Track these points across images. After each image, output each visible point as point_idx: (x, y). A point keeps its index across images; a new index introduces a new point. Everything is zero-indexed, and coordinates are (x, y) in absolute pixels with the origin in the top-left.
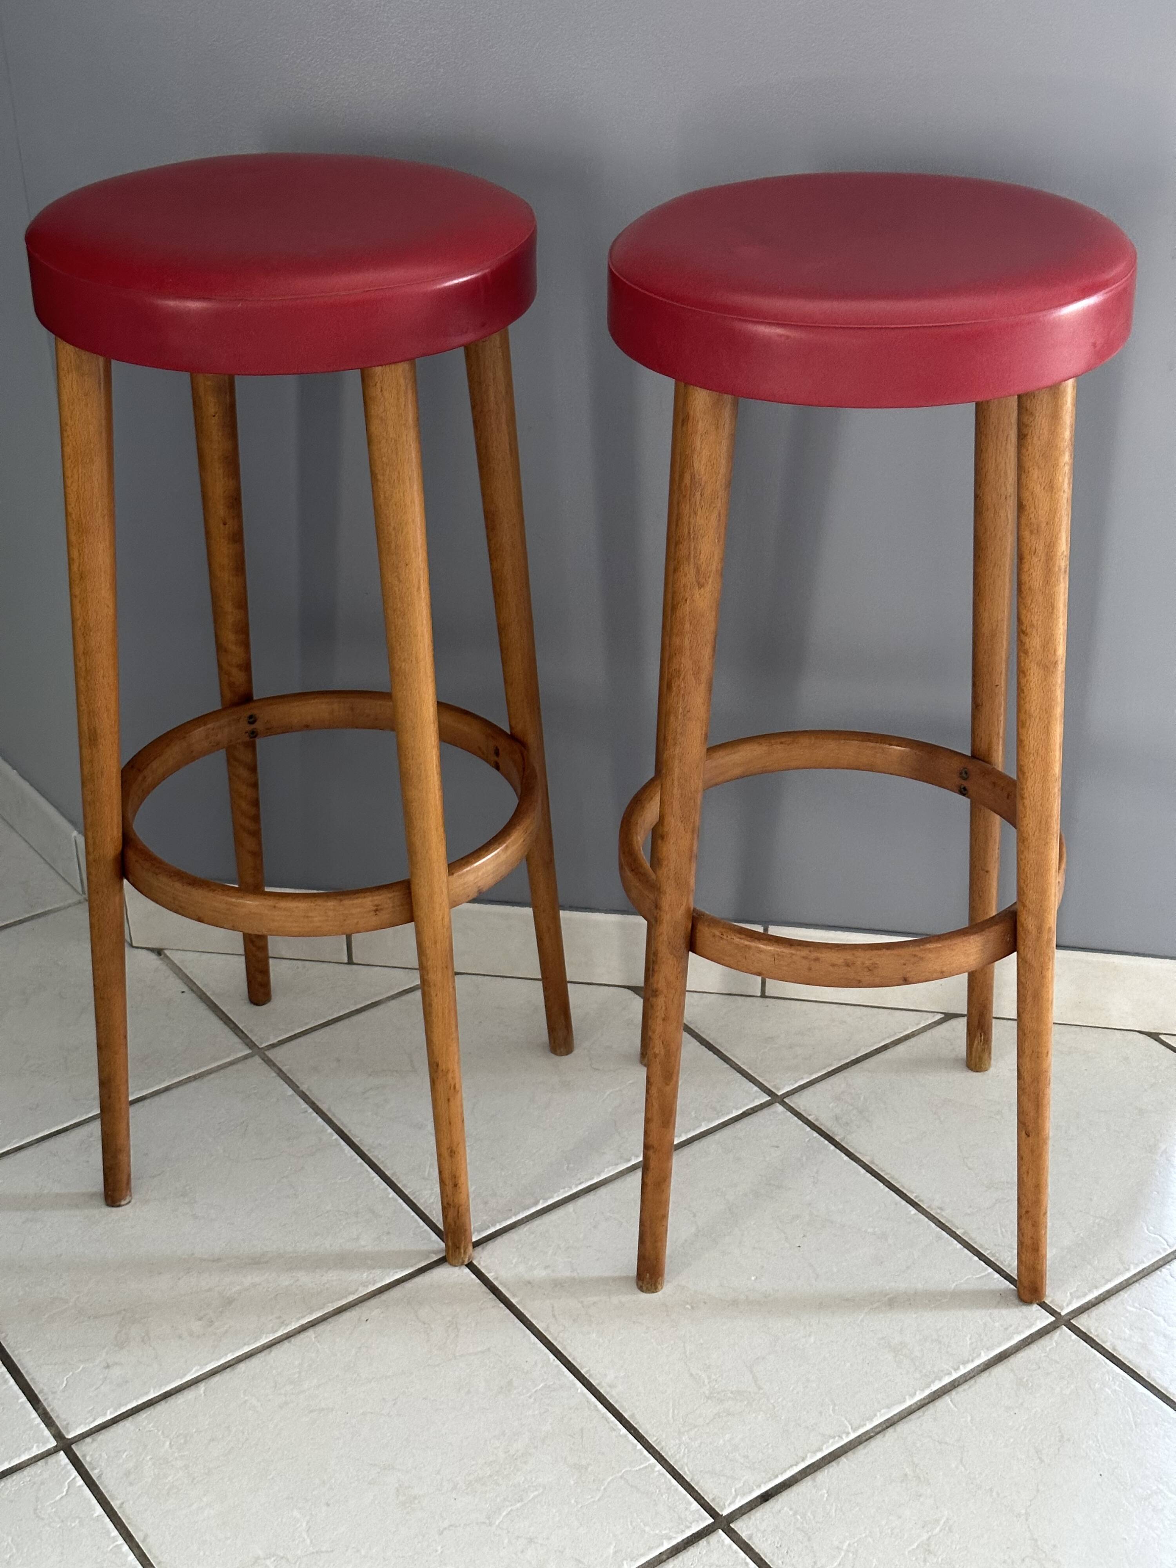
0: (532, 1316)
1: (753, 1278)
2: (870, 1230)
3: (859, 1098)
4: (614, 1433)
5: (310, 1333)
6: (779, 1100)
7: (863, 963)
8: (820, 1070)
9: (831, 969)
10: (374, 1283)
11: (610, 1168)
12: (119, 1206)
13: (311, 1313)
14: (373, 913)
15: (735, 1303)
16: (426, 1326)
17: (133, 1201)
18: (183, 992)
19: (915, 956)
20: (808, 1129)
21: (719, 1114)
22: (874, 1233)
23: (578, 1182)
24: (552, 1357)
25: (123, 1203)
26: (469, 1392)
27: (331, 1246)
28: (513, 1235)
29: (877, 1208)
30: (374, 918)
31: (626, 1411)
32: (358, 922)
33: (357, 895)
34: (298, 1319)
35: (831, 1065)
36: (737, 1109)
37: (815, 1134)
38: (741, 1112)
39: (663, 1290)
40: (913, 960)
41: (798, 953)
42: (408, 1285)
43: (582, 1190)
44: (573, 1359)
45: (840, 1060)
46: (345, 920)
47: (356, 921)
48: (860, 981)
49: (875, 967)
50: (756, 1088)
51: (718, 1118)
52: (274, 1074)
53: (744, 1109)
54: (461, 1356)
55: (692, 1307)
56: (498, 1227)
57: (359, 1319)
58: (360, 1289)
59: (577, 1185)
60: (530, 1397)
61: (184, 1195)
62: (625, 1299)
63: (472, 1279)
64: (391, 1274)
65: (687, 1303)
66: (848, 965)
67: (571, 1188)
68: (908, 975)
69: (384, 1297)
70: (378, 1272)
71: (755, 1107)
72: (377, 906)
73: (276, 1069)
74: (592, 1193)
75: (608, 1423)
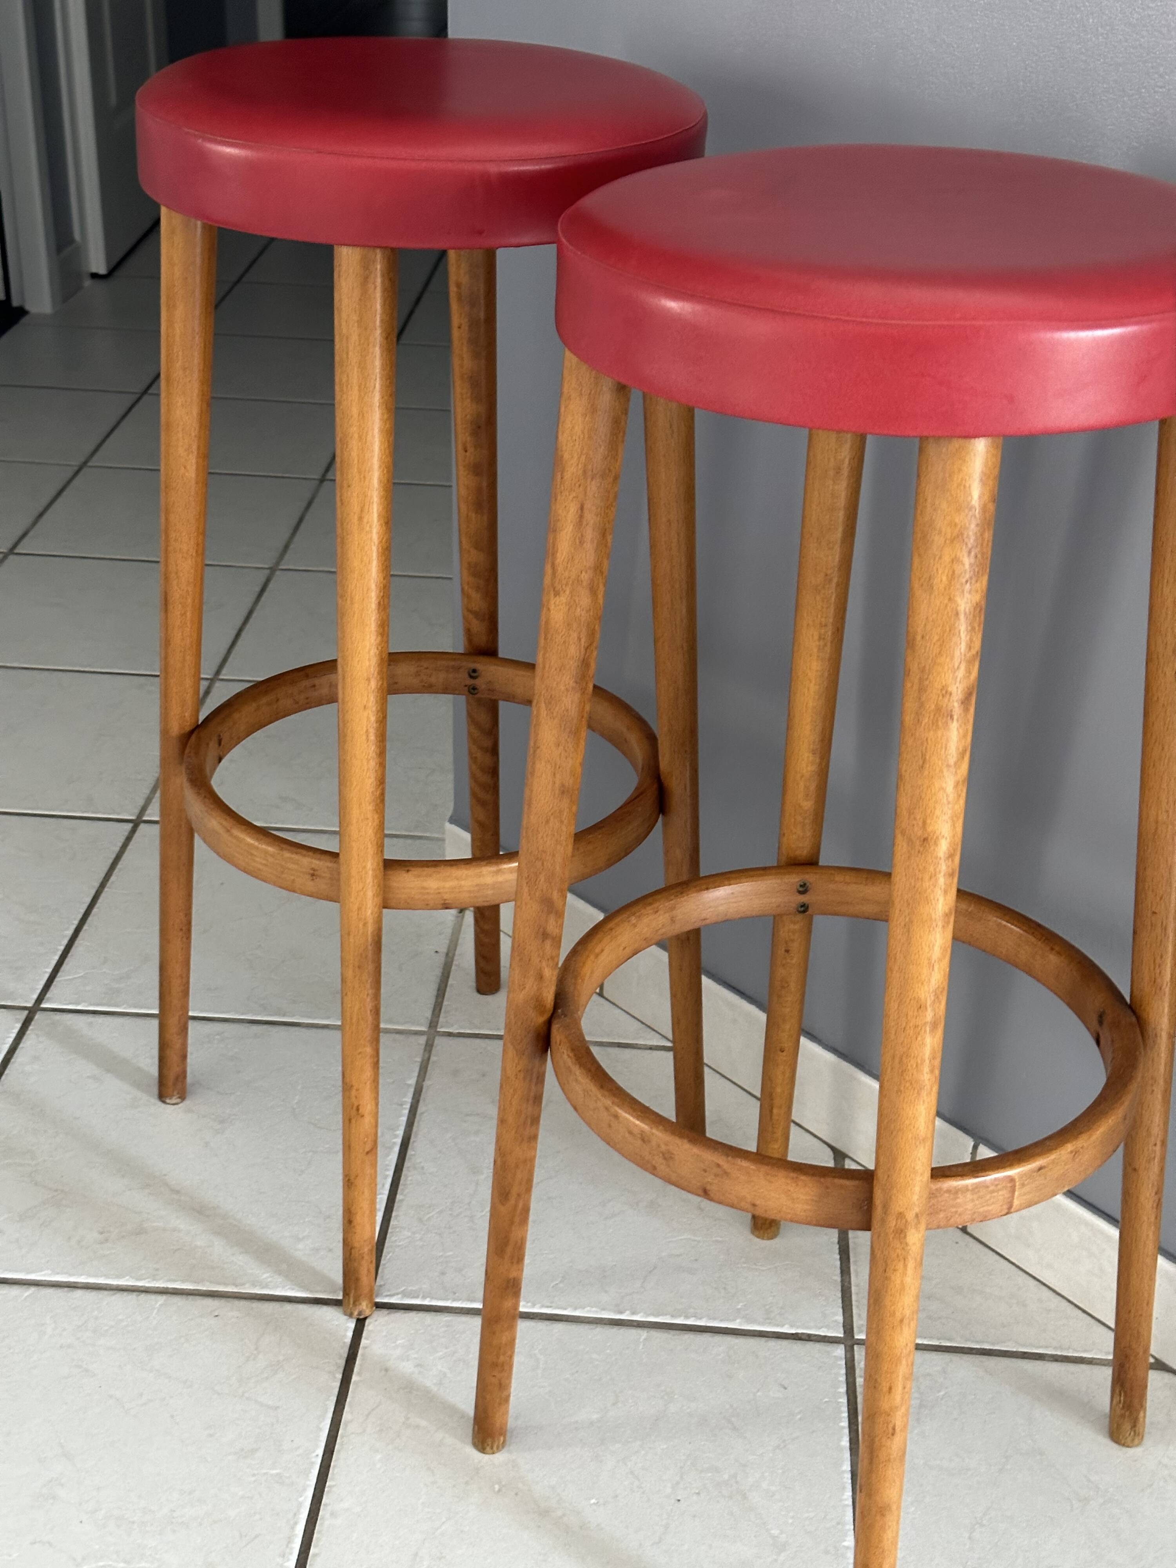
0: (350, 1402)
1: (593, 1501)
2: (775, 1532)
3: (939, 1391)
4: (279, 1560)
5: (161, 1299)
6: (849, 1343)
7: (659, 1146)
8: (931, 1338)
9: (627, 1135)
10: (266, 1287)
11: (594, 1309)
12: (164, 1102)
13: (183, 1281)
14: (308, 877)
15: (544, 1513)
16: (255, 1352)
17: (180, 1105)
18: (436, 952)
19: (718, 1165)
20: (843, 1389)
21: (768, 1320)
22: (774, 1538)
23: (549, 1304)
24: (320, 1452)
25: (168, 1101)
26: (211, 1435)
27: (272, 1233)
28: (428, 1318)
29: (812, 1515)
30: (311, 883)
31: (316, 1546)
32: (294, 880)
33: (299, 850)
34: (169, 1281)
35: (950, 1340)
36: (792, 1326)
37: (844, 1400)
38: (793, 1331)
39: (497, 1455)
40: (716, 1170)
41: (603, 1099)
42: (288, 1307)
43: (542, 1314)
44: (335, 1466)
45: (967, 1340)
46: (282, 872)
47: (292, 878)
48: (655, 1168)
49: (671, 1158)
50: (840, 1318)
51: (759, 1324)
52: (419, 1059)
53: (800, 1331)
54: (247, 1399)
55: (499, 1490)
56: (427, 1302)
57: (211, 1312)
58: (247, 1286)
59: (543, 1306)
60: (254, 1475)
61: (222, 1122)
62: (449, 1440)
63: (345, 1336)
64: (287, 1288)
65: (499, 1483)
66: (643, 1140)
67: (534, 1305)
68: (708, 1187)
69: (256, 1305)
70: (280, 1279)
71: (816, 1335)
72: (314, 870)
73: (427, 1056)
74: (547, 1323)
75: (287, 1546)
